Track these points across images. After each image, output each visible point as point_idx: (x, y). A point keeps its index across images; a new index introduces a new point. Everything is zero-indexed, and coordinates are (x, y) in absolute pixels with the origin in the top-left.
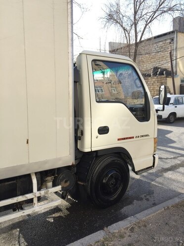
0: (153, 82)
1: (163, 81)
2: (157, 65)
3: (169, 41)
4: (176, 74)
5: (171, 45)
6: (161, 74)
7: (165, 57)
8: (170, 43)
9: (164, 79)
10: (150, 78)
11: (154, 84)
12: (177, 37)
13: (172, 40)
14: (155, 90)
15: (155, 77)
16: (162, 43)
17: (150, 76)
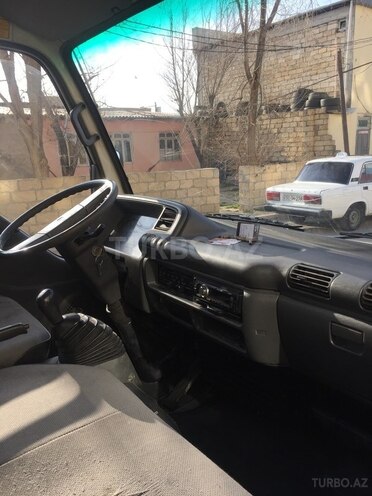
0: (295, 124)
1: (320, 122)
2: (304, 85)
3: (335, 26)
4: (349, 106)
5: (339, 35)
6: (315, 104)
7: (323, 65)
8: (337, 31)
9: (322, 116)
10: (288, 115)
11: (298, 129)
12: (354, 16)
13: (343, 23)
14: (300, 144)
15: (301, 113)
16: (317, 31)
17: (289, 110)
